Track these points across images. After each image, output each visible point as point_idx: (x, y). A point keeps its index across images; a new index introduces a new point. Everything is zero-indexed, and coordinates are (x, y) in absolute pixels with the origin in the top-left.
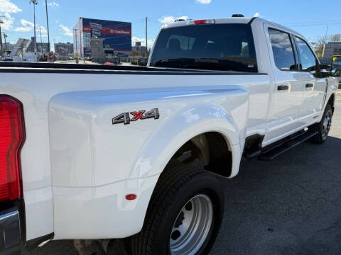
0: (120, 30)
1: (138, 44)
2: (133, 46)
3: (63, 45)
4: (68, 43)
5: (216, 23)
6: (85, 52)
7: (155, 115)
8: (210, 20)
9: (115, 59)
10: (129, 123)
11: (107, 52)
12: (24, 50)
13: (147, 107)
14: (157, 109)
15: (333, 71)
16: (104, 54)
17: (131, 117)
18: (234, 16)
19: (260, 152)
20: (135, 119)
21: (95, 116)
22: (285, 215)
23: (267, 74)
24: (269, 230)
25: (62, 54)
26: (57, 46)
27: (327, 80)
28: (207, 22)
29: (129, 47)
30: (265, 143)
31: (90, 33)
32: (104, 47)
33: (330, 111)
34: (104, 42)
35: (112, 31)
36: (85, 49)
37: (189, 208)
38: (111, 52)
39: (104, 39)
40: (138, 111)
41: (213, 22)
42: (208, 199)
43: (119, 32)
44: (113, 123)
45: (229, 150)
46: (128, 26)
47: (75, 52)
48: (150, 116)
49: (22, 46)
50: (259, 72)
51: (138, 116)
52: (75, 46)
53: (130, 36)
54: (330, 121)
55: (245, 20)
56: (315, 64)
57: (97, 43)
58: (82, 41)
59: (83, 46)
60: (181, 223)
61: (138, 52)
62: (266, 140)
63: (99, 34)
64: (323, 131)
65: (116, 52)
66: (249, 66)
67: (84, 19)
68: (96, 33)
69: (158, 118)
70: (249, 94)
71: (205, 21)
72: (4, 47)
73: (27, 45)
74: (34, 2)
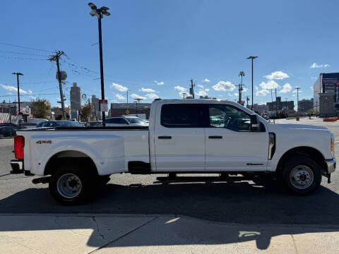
7: (50, 142)
10: (41, 144)
13: (47, 140)
44: (36, 143)
48: (48, 142)
51: (44, 142)
57: (327, 98)
63: (333, 88)
68: (330, 88)
74: (242, 74)
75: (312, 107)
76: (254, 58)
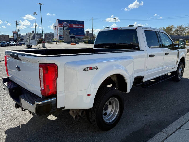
0: (78, 25)
1: (88, 32)
2: (85, 33)
3: (48, 34)
4: (51, 33)
5: (122, 29)
6: (60, 38)
7: (96, 68)
8: (119, 28)
9: (76, 41)
10: (88, 71)
11: (72, 37)
12: (30, 38)
13: (93, 66)
14: (97, 66)
15: (180, 46)
16: (70, 39)
17: (89, 69)
18: (129, 26)
19: (142, 83)
20: (90, 70)
21: (78, 69)
22: (153, 110)
23: (143, 50)
24: (145, 115)
25: (48, 39)
26: (45, 35)
27: (178, 50)
28: (118, 29)
29: (83, 34)
30: (144, 80)
31: (63, 28)
32: (70, 35)
33: (182, 65)
34: (70, 32)
35: (74, 26)
36: (60, 36)
37: (110, 103)
38: (74, 37)
39: (70, 30)
40: (90, 67)
41: (120, 29)
42: (117, 100)
43: (78, 26)
44: (83, 71)
45: (125, 81)
46: (82, 23)
47: (55, 38)
48: (94, 68)
49: (29, 37)
50: (140, 50)
51: (91, 68)
52: (55, 35)
53: (83, 28)
54: (183, 70)
55: (134, 28)
56: (171, 44)
57: (66, 33)
58: (58, 32)
59: (59, 34)
60: (107, 109)
61: (88, 36)
62: (146, 79)
63: (67, 28)
64: (178, 75)
65: (76, 37)
66: (136, 47)
67: (59, 20)
68: (66, 27)
69: (97, 69)
70: (134, 59)
71: (117, 28)
72: (19, 37)
73: (32, 36)
74: (35, 14)
75: (53, 37)
76: (41, 4)
